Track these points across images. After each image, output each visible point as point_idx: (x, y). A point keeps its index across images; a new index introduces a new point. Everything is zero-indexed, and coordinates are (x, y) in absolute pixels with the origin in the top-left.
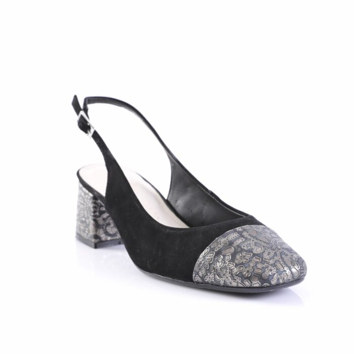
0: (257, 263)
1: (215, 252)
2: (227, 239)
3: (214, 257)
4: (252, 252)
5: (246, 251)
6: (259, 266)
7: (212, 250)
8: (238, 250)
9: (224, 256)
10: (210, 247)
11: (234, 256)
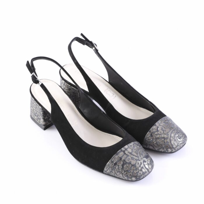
0: (134, 170)
1: (114, 163)
2: (119, 156)
3: (114, 166)
4: (131, 164)
5: (128, 163)
6: (135, 172)
7: (112, 162)
8: (125, 163)
9: (118, 166)
10: (111, 160)
11: (123, 165)
